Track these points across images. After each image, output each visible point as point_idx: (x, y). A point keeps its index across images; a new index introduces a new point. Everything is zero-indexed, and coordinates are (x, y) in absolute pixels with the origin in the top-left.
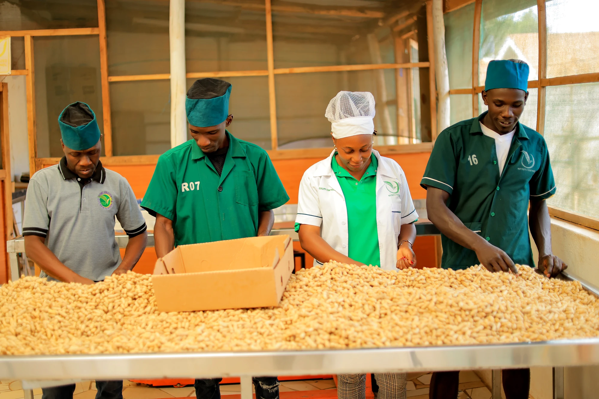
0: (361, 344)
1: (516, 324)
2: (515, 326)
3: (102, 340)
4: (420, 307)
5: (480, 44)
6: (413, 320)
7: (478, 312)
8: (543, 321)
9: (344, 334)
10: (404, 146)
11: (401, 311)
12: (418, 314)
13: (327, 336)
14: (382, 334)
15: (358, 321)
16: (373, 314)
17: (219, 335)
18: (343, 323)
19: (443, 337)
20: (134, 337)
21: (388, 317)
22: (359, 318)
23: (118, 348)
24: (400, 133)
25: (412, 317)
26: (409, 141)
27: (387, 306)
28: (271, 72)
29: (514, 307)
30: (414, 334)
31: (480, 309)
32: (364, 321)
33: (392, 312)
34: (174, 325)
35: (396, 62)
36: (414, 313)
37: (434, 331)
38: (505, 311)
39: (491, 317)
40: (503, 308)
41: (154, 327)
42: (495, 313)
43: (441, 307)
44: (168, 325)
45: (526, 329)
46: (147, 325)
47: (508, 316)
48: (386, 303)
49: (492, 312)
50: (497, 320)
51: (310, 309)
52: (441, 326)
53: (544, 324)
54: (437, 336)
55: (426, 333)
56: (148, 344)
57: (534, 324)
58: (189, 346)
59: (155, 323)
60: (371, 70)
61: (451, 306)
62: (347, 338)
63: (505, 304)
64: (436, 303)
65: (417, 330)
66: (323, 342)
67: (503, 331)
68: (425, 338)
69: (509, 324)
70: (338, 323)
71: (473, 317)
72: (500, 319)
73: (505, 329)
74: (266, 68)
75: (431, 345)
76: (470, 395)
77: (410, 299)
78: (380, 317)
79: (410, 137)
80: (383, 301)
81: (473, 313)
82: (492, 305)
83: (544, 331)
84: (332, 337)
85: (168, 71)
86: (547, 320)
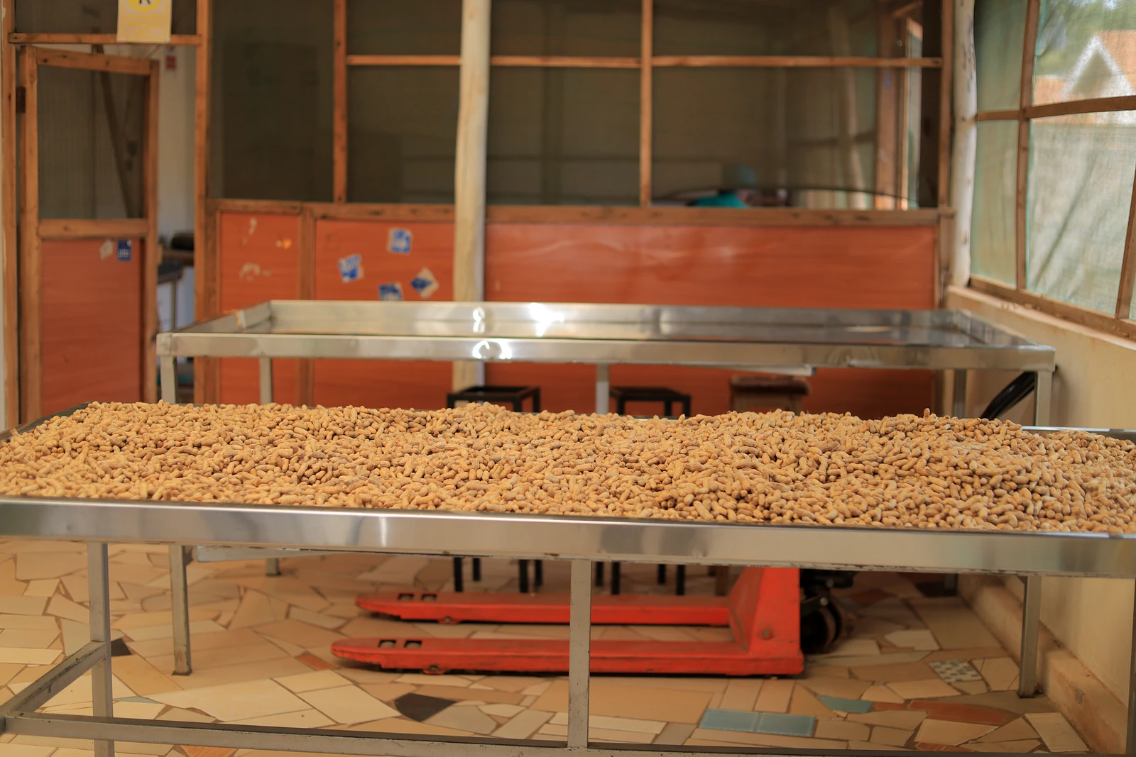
0: (792, 519)
1: (1071, 506)
2: (1068, 509)
3: (336, 488)
4: (900, 468)
5: (1040, 28)
6: (887, 486)
7: (1003, 480)
8: (1118, 504)
9: (762, 499)
10: (884, 213)
11: (864, 471)
12: (897, 478)
13: (732, 503)
14: (830, 506)
15: (787, 483)
16: (815, 474)
17: (541, 493)
18: (761, 484)
19: (937, 517)
20: (392, 488)
21: (842, 481)
22: (789, 479)
23: (364, 503)
24: (880, 187)
25: (884, 482)
26: (896, 205)
27: (840, 463)
28: (647, 61)
29: (1068, 479)
30: (889, 509)
31: (1007, 476)
32: (799, 483)
33: (848, 473)
34: (463, 475)
35: (878, 55)
36: (889, 476)
37: (923, 506)
38: (1051, 483)
39: (1025, 490)
40: (1048, 477)
41: (427, 475)
42: (1033, 485)
43: (938, 467)
44: (451, 473)
45: (1088, 516)
46: (414, 471)
47: (1057, 492)
48: (839, 458)
49: (1029, 482)
50: (1037, 496)
51: (704, 459)
52: (936, 498)
53: (1121, 509)
54: (928, 516)
55: (908, 508)
56: (418, 498)
57: (1103, 508)
58: (489, 506)
59: (429, 469)
60: (832, 69)
61: (956, 467)
62: (767, 507)
63: (1053, 473)
64: (928, 461)
65: (893, 503)
66: (724, 511)
67: (1045, 517)
68: (906, 517)
69: (1059, 505)
70: (753, 482)
71: (993, 488)
72: (1041, 495)
73: (1050, 513)
74: (637, 54)
75: (915, 529)
76: (979, 669)
77: (883, 453)
78: (827, 480)
79: (897, 197)
80: (833, 455)
81: (993, 481)
82: (1028, 471)
83: (1120, 521)
84: (742, 505)
85: (456, 49)
86: (1128, 504)
